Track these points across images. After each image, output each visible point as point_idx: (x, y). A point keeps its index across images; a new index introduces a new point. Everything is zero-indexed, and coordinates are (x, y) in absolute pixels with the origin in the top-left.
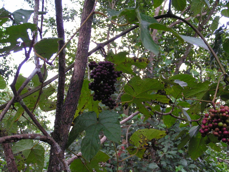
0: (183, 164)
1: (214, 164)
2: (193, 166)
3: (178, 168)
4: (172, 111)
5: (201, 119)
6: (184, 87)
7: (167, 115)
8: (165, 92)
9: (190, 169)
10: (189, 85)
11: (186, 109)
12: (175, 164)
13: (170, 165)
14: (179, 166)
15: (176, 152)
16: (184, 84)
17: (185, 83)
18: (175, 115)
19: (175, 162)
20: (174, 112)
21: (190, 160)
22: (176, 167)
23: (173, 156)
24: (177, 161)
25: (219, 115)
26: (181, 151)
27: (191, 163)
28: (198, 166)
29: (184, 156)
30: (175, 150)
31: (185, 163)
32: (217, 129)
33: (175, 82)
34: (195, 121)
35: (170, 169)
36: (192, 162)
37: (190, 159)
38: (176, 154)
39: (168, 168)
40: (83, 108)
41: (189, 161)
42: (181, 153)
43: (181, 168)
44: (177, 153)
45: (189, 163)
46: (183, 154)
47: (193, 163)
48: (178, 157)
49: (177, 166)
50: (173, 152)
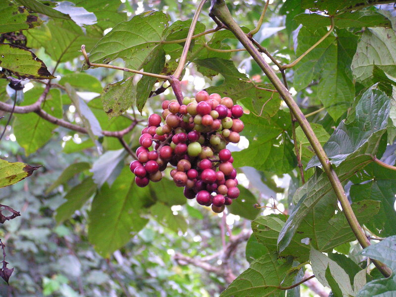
0: (67, 270)
1: (162, 273)
2: (99, 277)
3: (51, 284)
4: (44, 101)
5: (131, 130)
6: (85, 26)
7: (27, 112)
8: (26, 40)
9: (90, 286)
10: (103, 19)
11: (89, 96)
12: (42, 270)
13: (28, 273)
14: (55, 277)
15: (47, 231)
16: (86, 17)
17: (88, 13)
18: (53, 113)
19: (42, 264)
20: (51, 104)
21: (89, 259)
22: (46, 281)
23: (38, 246)
24: (49, 261)
25: (191, 120)
26: (62, 231)
27: (92, 269)
28: (112, 278)
29: (70, 246)
30: (44, 226)
31: (75, 267)
32: (184, 162)
33: (57, 9)
34: (114, 136)
35: (25, 285)
36: (95, 264)
37: (89, 254)
38: (45, 240)
39: (19, 284)
41: (86, 263)
42: (63, 238)
43: (61, 284)
44: (49, 237)
45: (86, 268)
46: (69, 239)
47: (98, 268)
48: (54, 247)
49: (49, 276)
50: (38, 234)
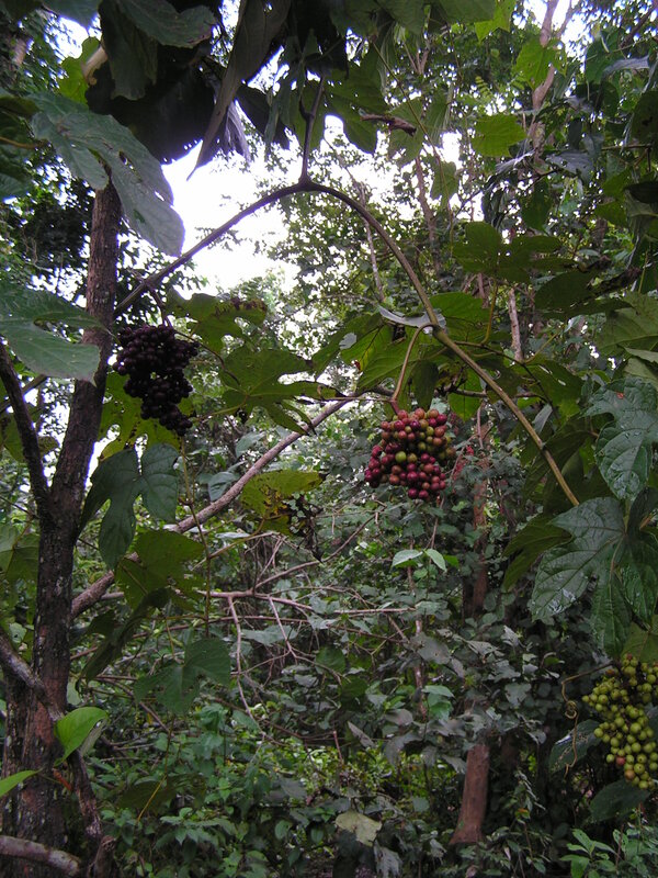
32: (395, 468)
40: (133, 435)
